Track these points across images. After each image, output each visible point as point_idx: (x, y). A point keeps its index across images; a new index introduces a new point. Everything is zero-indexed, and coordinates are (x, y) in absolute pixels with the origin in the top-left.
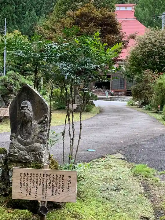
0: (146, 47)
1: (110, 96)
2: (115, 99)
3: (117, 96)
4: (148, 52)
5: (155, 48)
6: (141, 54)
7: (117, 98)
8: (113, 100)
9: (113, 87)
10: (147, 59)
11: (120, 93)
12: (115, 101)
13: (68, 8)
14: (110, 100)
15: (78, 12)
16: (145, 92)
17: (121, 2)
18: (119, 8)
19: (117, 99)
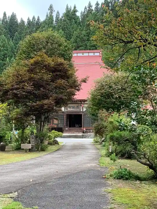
0: (103, 89)
1: (82, 134)
2: (87, 136)
3: (89, 134)
4: (105, 93)
5: (111, 89)
6: (99, 95)
7: (88, 135)
8: (85, 138)
9: (85, 125)
10: (104, 99)
11: (91, 131)
12: (87, 138)
13: (28, 56)
14: (82, 138)
15: (32, 61)
16: (105, 129)
17: (94, 48)
18: (88, 53)
19: (89, 137)
